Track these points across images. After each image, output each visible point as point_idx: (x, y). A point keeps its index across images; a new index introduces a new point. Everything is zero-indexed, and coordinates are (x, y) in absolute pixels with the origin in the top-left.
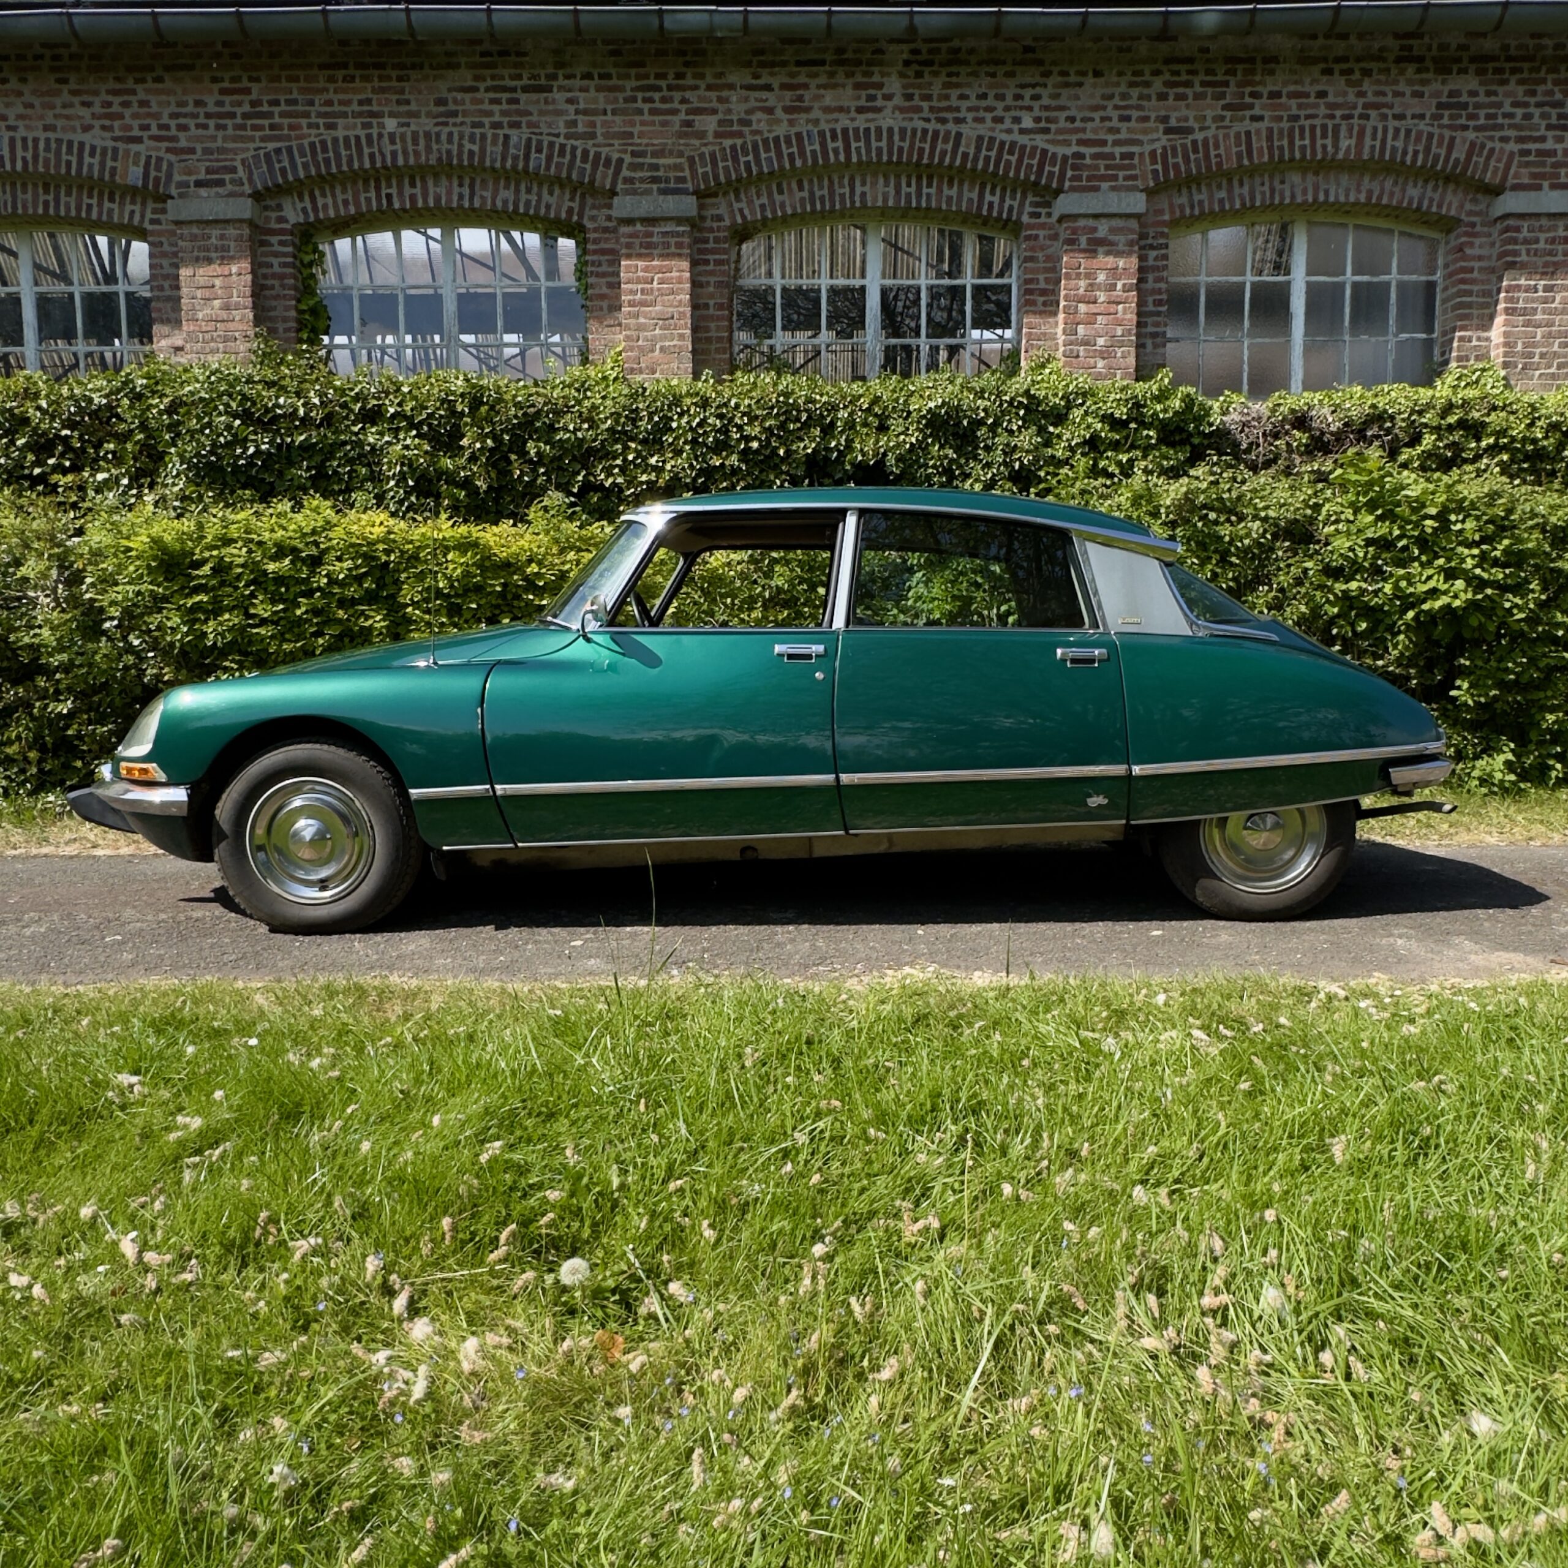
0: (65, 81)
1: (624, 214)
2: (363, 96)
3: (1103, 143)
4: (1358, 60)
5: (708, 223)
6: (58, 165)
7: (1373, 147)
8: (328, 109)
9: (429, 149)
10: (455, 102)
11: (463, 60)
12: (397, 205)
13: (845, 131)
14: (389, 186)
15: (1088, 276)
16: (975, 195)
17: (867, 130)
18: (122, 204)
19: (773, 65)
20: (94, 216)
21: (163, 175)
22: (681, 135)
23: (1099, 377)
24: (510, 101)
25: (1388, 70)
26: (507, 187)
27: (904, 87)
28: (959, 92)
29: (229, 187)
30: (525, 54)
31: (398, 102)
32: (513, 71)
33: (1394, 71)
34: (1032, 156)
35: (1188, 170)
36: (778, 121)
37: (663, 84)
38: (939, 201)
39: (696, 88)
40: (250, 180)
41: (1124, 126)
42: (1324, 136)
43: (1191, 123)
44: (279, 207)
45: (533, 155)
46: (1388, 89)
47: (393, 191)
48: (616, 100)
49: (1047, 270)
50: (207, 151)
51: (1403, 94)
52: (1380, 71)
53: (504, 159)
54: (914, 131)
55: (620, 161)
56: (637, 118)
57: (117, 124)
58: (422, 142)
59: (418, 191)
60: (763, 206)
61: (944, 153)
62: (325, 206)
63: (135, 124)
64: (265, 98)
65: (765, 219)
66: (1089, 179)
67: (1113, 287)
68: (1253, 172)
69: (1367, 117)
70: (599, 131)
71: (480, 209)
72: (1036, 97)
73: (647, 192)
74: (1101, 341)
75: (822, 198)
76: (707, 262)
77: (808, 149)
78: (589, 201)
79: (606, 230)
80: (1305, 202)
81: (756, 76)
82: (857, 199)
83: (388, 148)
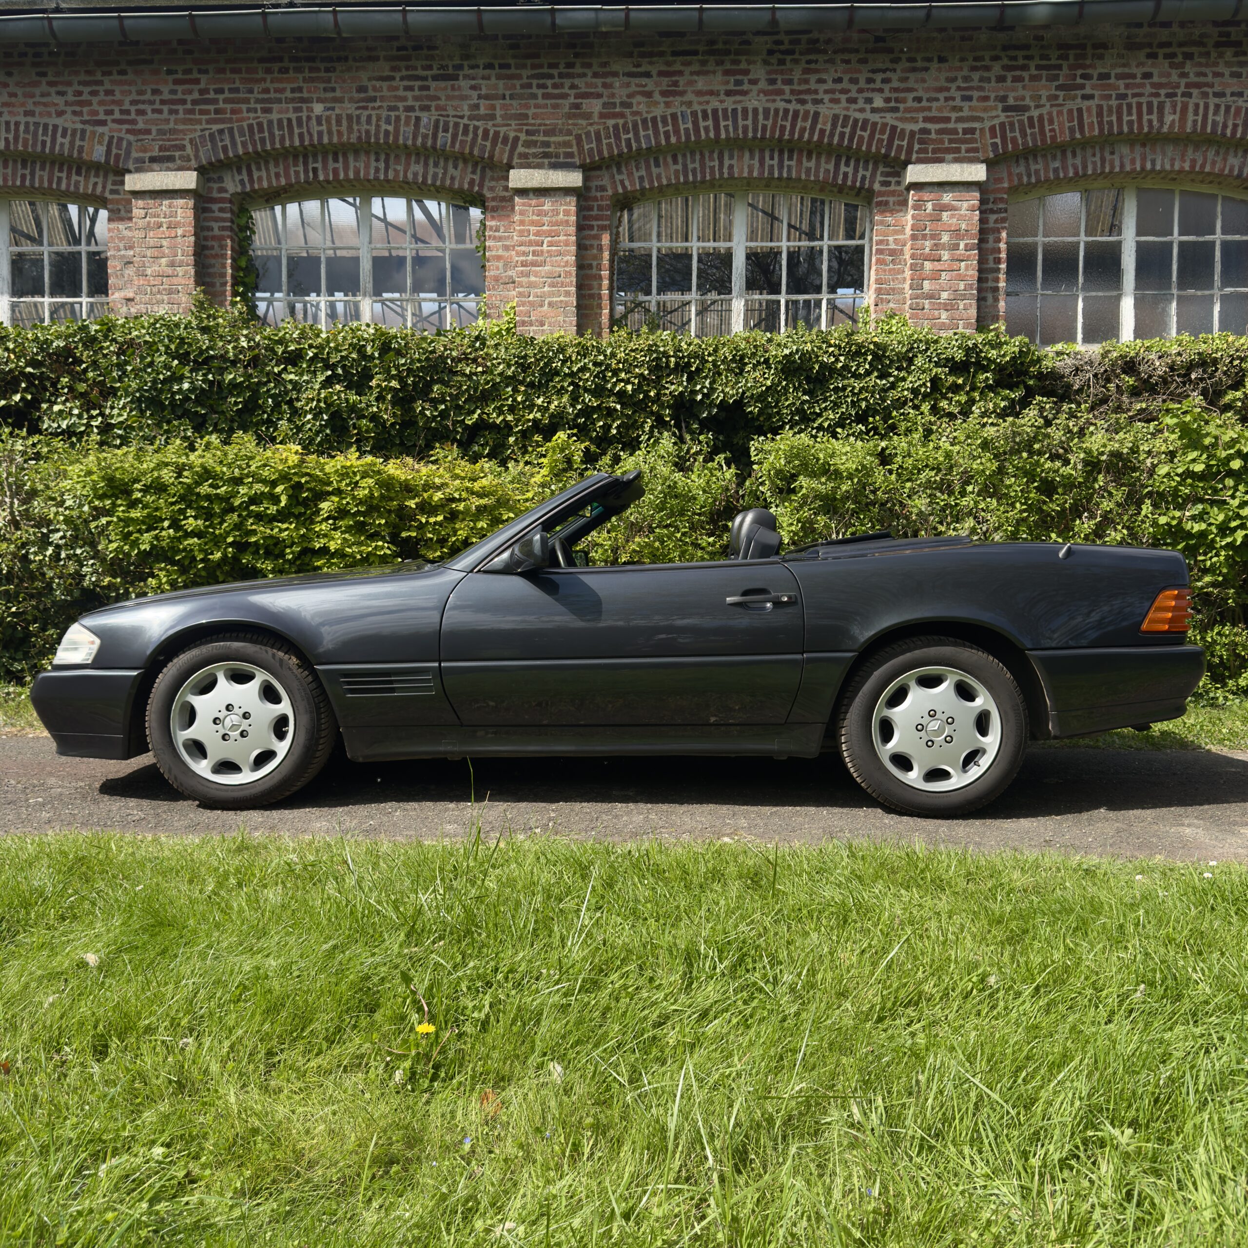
0: (44, 74)
1: (519, 185)
2: (295, 85)
3: (948, 120)
4: (1181, 45)
5: (593, 193)
6: (34, 145)
7: (1195, 122)
8: (266, 96)
9: (350, 129)
10: (375, 89)
11: (382, 54)
12: (321, 178)
13: (715, 111)
14: (316, 161)
15: (933, 237)
16: (831, 167)
17: (735, 111)
18: (87, 178)
19: (651, 55)
20: (63, 186)
21: (122, 152)
22: (569, 116)
23: (943, 327)
24: (422, 88)
25: (1208, 54)
26: (417, 162)
27: (769, 73)
28: (817, 76)
29: (179, 162)
30: (435, 48)
31: (325, 90)
32: (424, 63)
33: (1214, 55)
34: (882, 132)
35: (1025, 143)
36: (657, 103)
37: (555, 72)
38: (799, 172)
39: (584, 75)
40: (197, 156)
41: (966, 105)
42: (1150, 112)
43: (1028, 102)
44: (221, 179)
45: (440, 134)
46: (1207, 70)
47: (319, 165)
48: (514, 87)
49: (896, 232)
50: (160, 132)
51: (1221, 75)
52: (1201, 55)
53: (415, 138)
54: (777, 111)
55: (516, 139)
56: (532, 102)
57: (85, 110)
58: (345, 123)
59: (340, 165)
60: (641, 178)
61: (803, 130)
62: (260, 179)
63: (101, 110)
64: (212, 87)
65: (643, 189)
66: (934, 151)
67: (956, 247)
68: (1086, 144)
69: (1190, 95)
70: (499, 113)
71: (394, 181)
72: (885, 81)
73: (539, 166)
74: (945, 295)
75: (694, 171)
76: (591, 228)
77: (682, 127)
78: (489, 173)
79: (503, 199)
80: (1134, 170)
81: (639, 66)
82: (725, 170)
83: (315, 129)
